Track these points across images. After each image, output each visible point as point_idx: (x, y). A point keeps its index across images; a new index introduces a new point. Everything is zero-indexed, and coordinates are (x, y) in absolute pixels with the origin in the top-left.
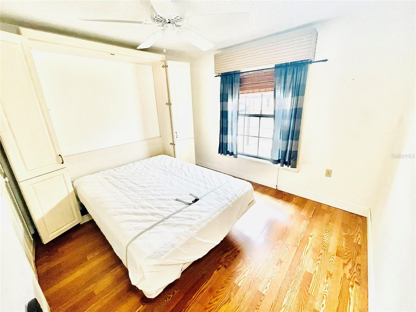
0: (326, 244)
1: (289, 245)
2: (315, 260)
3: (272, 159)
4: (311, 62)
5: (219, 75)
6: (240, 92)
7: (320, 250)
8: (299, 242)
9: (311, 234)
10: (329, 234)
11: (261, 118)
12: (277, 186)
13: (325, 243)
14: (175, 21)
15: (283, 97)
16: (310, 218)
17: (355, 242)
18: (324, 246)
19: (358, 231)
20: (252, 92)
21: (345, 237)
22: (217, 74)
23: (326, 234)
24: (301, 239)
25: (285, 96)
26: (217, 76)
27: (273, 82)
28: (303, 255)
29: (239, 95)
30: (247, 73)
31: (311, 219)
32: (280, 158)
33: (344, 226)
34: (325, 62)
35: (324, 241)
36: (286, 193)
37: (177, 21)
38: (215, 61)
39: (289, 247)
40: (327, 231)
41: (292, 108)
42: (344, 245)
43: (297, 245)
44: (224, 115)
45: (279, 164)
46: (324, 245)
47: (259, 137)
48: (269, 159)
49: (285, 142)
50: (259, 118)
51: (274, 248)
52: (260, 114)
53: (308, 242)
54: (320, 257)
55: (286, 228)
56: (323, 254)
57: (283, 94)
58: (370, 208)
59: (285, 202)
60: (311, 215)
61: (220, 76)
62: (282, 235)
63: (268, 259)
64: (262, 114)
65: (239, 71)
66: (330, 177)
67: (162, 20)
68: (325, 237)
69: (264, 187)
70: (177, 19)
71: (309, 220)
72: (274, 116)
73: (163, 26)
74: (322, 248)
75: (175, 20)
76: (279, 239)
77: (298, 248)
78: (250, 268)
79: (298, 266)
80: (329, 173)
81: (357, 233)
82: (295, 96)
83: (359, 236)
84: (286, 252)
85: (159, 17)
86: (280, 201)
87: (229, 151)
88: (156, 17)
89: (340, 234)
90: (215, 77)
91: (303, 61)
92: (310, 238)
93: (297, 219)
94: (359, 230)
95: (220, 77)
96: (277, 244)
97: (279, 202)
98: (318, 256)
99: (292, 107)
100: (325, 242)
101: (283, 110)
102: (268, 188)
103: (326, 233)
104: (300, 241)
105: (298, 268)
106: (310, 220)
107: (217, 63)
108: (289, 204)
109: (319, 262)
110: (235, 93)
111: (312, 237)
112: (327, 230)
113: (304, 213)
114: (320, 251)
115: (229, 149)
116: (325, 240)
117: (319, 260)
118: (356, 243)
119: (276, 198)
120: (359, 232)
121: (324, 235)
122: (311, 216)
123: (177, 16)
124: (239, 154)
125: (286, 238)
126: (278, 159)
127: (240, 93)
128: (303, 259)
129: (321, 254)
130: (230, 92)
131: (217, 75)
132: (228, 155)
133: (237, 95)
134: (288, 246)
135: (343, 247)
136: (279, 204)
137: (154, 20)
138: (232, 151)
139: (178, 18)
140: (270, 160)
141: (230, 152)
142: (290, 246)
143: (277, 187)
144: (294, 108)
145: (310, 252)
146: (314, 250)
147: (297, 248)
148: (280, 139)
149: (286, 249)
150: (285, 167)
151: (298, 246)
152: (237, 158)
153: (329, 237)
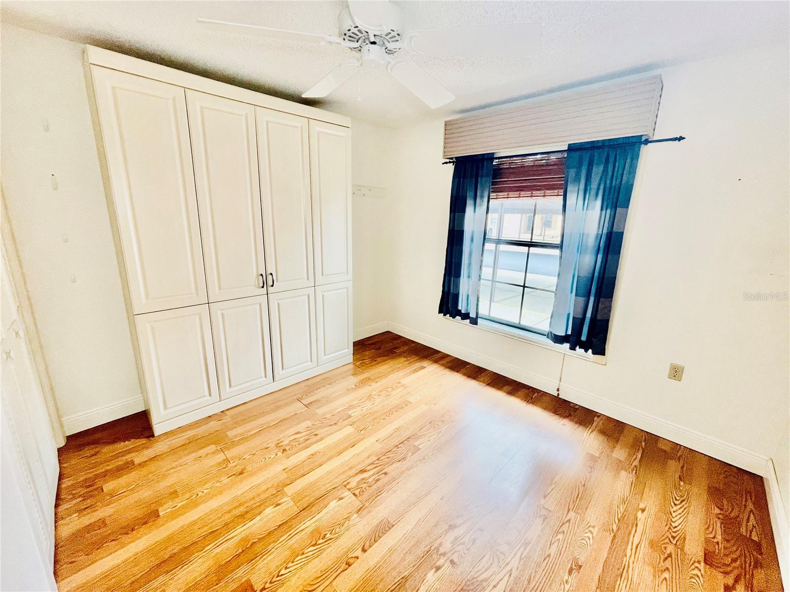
0: (678, 533)
1: (594, 527)
2: (659, 571)
3: (551, 333)
4: (647, 142)
5: (451, 161)
6: (493, 195)
7: (664, 545)
8: (617, 522)
9: (642, 506)
10: (682, 509)
11: (531, 248)
12: (558, 390)
13: (676, 529)
14: (387, 40)
15: (582, 208)
16: (636, 466)
17: (744, 534)
18: (674, 538)
19: (748, 509)
20: (516, 196)
21: (719, 518)
22: (448, 158)
23: (675, 508)
24: (619, 516)
25: (586, 207)
26: (446, 163)
27: (563, 179)
28: (628, 556)
29: (488, 201)
30: (509, 159)
31: (638, 467)
32: (569, 332)
33: (716, 494)
34: (679, 141)
35: (674, 525)
36: (577, 407)
37: (389, 40)
38: (445, 134)
39: (595, 531)
40: (677, 502)
41: (600, 233)
42: (719, 538)
43: (613, 530)
44: (455, 237)
45: (567, 346)
46: (674, 535)
47: (524, 287)
48: (544, 334)
49: (582, 300)
50: (528, 248)
51: (561, 531)
52: (530, 241)
53: (637, 525)
54: (668, 563)
55: (584, 485)
56: (673, 556)
57: (582, 203)
58: (772, 458)
59: (577, 426)
60: (638, 460)
61: (453, 162)
62: (575, 500)
63: (549, 556)
64: (533, 241)
65: (493, 154)
66: (680, 381)
67: (359, 38)
68: (674, 515)
69: (531, 390)
70: (390, 36)
71: (632, 471)
72: (560, 247)
73: (360, 51)
74: (669, 542)
75: (387, 37)
76: (569, 510)
77: (614, 536)
78: (508, 575)
79: (619, 579)
80: (676, 373)
81: (747, 513)
82: (610, 206)
83: (752, 521)
84: (588, 542)
85: (355, 31)
86: (566, 421)
87: (461, 311)
88: (349, 30)
89: (708, 511)
90: (443, 164)
91: (630, 139)
92: (639, 514)
93: (606, 467)
94: (750, 506)
95: (453, 164)
96: (567, 522)
97: (563, 425)
98: (662, 561)
99: (601, 230)
100: (676, 527)
101: (580, 233)
102: (538, 393)
103: (675, 505)
104: (618, 519)
105: (619, 585)
106: (634, 472)
107: (450, 136)
108: (587, 431)
109: (666, 575)
110: (482, 197)
111: (646, 512)
112: (676, 500)
113: (620, 453)
114: (665, 548)
115: (462, 307)
116: (674, 522)
117: (665, 570)
118: (748, 536)
119: (558, 414)
120: (751, 511)
121: (672, 510)
122: (636, 463)
123: (392, 30)
124: (481, 318)
125: (584, 509)
126: (563, 334)
127: (491, 197)
128: (629, 566)
129: (670, 556)
130: (470, 195)
131: (448, 161)
132: (458, 318)
133: (486, 200)
134: (591, 529)
135: (718, 543)
136: (564, 427)
137: (344, 37)
138: (467, 310)
139: (393, 34)
140: (548, 334)
141: (463, 312)
142: (596, 528)
143: (560, 392)
144: (605, 231)
145: (644, 548)
146: (652, 544)
147: (612, 535)
148: (571, 292)
149: (586, 535)
150: (579, 351)
151: (615, 530)
152: (477, 325)
153: (684, 517)
